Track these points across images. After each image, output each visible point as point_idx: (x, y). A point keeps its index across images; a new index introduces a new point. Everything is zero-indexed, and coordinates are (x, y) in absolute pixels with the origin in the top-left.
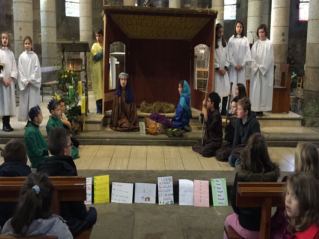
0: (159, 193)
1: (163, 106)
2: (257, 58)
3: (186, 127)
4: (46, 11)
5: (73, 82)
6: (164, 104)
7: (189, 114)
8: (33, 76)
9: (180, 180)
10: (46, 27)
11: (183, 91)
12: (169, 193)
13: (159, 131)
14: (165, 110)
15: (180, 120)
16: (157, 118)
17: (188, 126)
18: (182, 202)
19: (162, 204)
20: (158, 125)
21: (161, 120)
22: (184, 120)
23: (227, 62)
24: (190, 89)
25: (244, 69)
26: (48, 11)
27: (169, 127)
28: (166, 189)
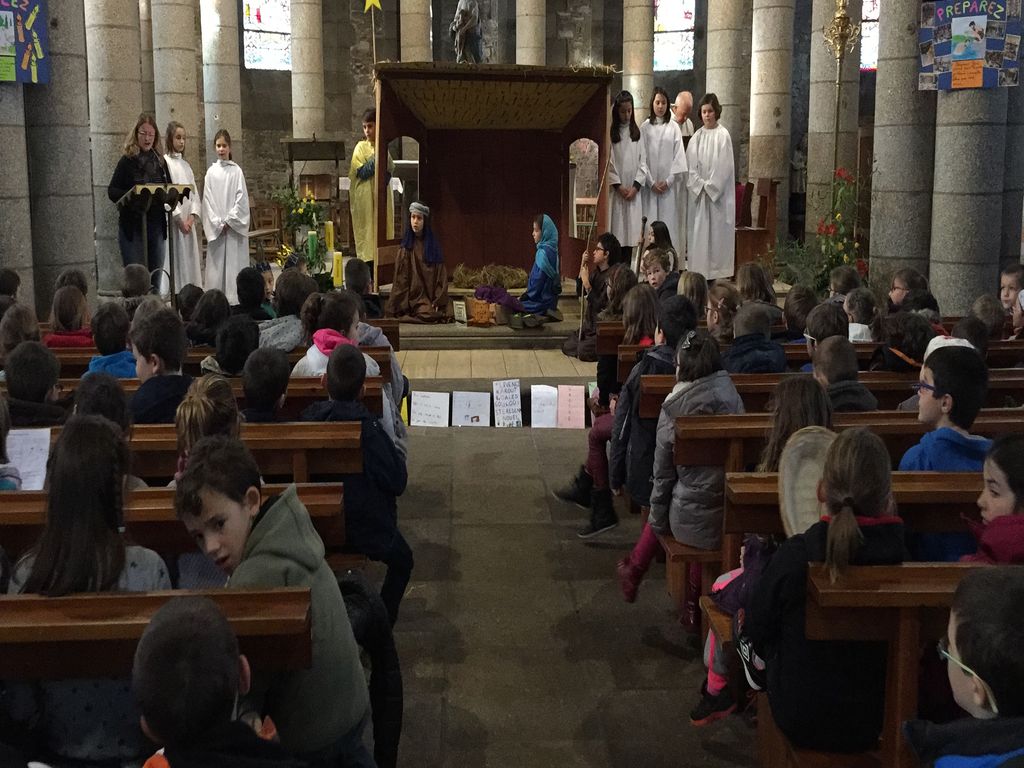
0: (495, 408)
1: (502, 273)
2: (699, 167)
3: (550, 312)
4: (217, 64)
5: (316, 223)
6: (504, 271)
7: (555, 283)
8: (234, 212)
9: (532, 386)
10: (217, 103)
11: (542, 237)
12: (513, 407)
13: (495, 318)
14: (506, 283)
15: (536, 298)
16: (491, 294)
17: (555, 309)
18: (537, 422)
19: (501, 426)
20: (493, 307)
21: (499, 298)
22: (545, 297)
23: (639, 173)
24: (556, 232)
25: (672, 191)
26: (222, 65)
27: (517, 312)
28: (507, 401)
